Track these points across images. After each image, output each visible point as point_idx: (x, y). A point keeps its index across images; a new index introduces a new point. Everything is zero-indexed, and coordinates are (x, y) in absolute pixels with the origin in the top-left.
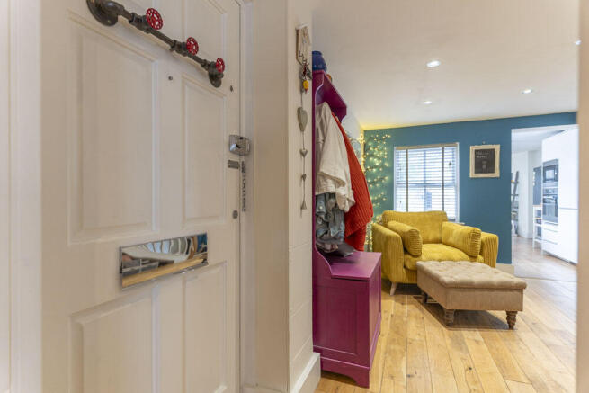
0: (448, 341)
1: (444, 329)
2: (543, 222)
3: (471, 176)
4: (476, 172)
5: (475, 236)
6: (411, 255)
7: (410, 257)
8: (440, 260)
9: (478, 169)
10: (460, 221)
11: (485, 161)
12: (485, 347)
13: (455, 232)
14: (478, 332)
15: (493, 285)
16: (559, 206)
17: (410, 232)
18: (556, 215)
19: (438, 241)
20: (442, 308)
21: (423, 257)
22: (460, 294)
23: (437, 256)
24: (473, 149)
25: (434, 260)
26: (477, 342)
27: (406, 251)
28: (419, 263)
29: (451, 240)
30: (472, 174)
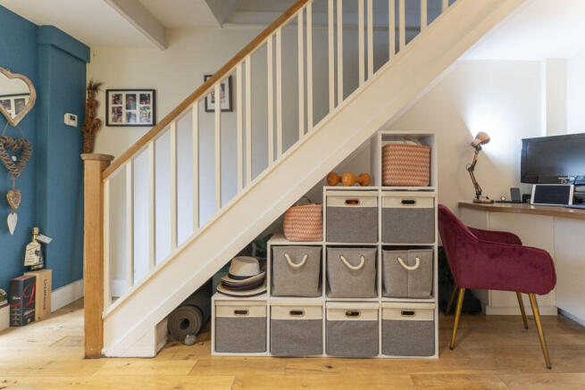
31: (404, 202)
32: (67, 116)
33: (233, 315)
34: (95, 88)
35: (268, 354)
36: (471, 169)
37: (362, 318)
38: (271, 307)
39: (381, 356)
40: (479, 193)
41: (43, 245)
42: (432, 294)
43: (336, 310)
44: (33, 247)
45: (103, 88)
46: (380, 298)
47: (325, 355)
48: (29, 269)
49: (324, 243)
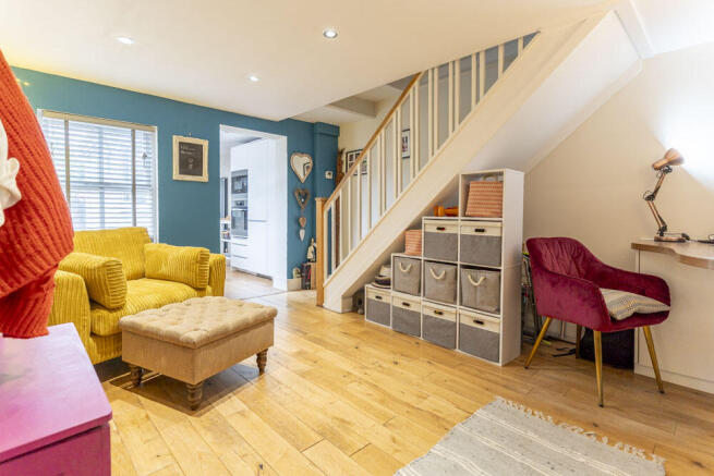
0: (209, 438)
1: (190, 418)
2: (232, 236)
3: (174, 178)
4: (181, 173)
5: (203, 259)
6: (104, 307)
7: (104, 313)
8: (159, 306)
9: (184, 169)
10: (161, 241)
11: (191, 159)
12: (254, 417)
13: (170, 257)
14: (234, 398)
15: (248, 324)
16: (249, 218)
17: (104, 265)
18: (246, 228)
19: (142, 275)
20: (182, 385)
21: (129, 307)
22: (213, 351)
23: (153, 299)
24: (176, 139)
25: (148, 308)
26: (242, 414)
27: (95, 303)
28: (126, 319)
29: (164, 270)
30: (176, 175)
31: (477, 230)
32: (327, 173)
33: (374, 298)
34: (342, 152)
35: (391, 327)
36: (651, 198)
37: (445, 317)
38: (393, 298)
39: (457, 350)
40: (663, 230)
41: (315, 248)
42: (498, 311)
43: (429, 307)
44: (311, 249)
45: (345, 151)
46: (458, 306)
47: (421, 338)
48: (309, 261)
49: (422, 258)
